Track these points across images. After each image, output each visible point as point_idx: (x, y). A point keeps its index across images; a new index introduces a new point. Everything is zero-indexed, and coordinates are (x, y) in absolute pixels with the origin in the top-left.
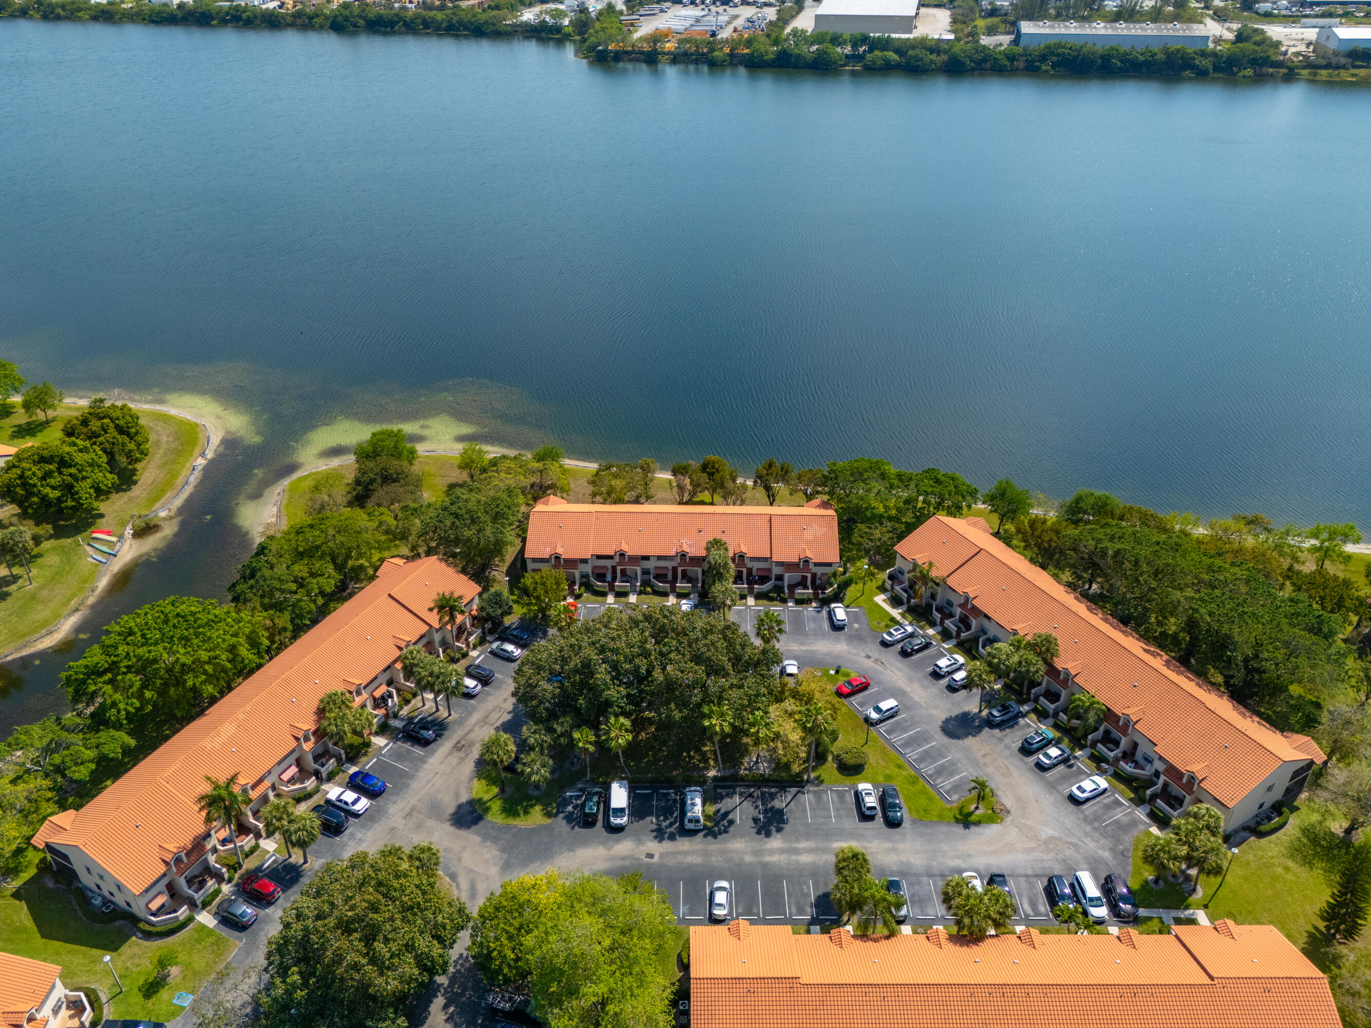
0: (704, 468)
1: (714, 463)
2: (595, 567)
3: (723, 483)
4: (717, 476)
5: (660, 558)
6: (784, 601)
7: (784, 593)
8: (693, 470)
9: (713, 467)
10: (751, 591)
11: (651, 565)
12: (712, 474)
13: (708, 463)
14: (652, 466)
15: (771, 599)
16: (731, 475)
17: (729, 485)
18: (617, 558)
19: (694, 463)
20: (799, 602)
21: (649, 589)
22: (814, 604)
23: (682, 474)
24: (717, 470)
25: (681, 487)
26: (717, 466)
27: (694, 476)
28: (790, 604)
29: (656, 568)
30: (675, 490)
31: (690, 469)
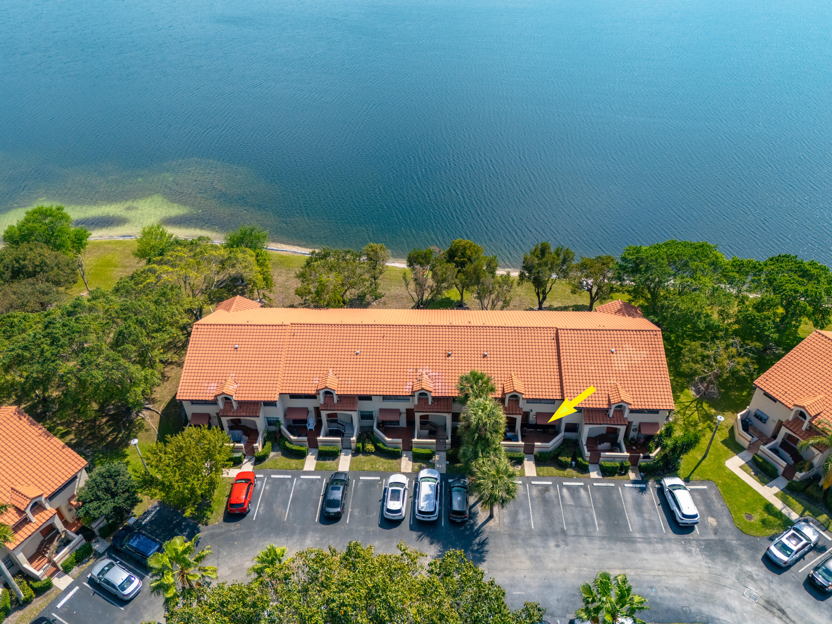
0: (451, 256)
1: (465, 249)
2: (289, 411)
3: (478, 278)
4: (469, 267)
5: (386, 398)
6: (583, 469)
7: (581, 455)
8: (436, 259)
9: (463, 255)
10: (529, 450)
11: (373, 407)
12: (463, 264)
13: (457, 250)
14: (381, 253)
15: (563, 466)
16: (489, 265)
17: (487, 279)
18: (321, 398)
19: (437, 250)
20: (606, 472)
21: (370, 447)
22: (632, 475)
23: (422, 265)
24: (469, 259)
25: (420, 284)
26: (468, 252)
27: (438, 269)
28: (594, 475)
29: (381, 410)
30: (412, 286)
31: (433, 258)
